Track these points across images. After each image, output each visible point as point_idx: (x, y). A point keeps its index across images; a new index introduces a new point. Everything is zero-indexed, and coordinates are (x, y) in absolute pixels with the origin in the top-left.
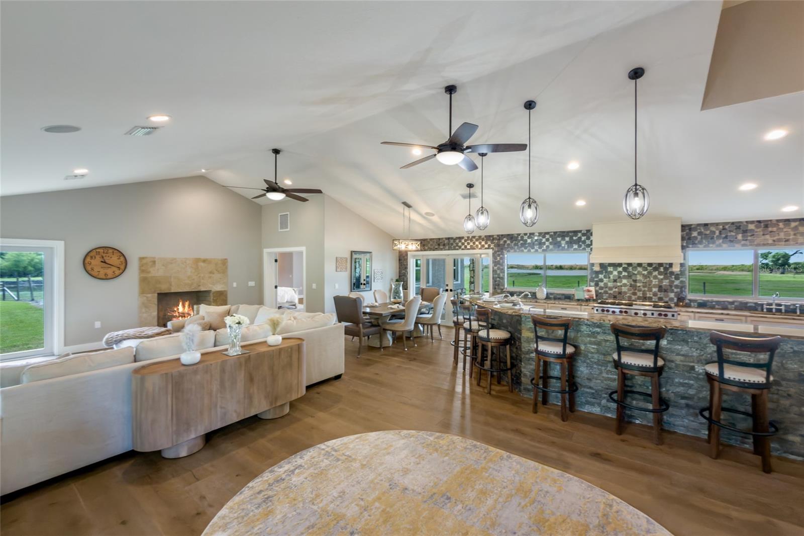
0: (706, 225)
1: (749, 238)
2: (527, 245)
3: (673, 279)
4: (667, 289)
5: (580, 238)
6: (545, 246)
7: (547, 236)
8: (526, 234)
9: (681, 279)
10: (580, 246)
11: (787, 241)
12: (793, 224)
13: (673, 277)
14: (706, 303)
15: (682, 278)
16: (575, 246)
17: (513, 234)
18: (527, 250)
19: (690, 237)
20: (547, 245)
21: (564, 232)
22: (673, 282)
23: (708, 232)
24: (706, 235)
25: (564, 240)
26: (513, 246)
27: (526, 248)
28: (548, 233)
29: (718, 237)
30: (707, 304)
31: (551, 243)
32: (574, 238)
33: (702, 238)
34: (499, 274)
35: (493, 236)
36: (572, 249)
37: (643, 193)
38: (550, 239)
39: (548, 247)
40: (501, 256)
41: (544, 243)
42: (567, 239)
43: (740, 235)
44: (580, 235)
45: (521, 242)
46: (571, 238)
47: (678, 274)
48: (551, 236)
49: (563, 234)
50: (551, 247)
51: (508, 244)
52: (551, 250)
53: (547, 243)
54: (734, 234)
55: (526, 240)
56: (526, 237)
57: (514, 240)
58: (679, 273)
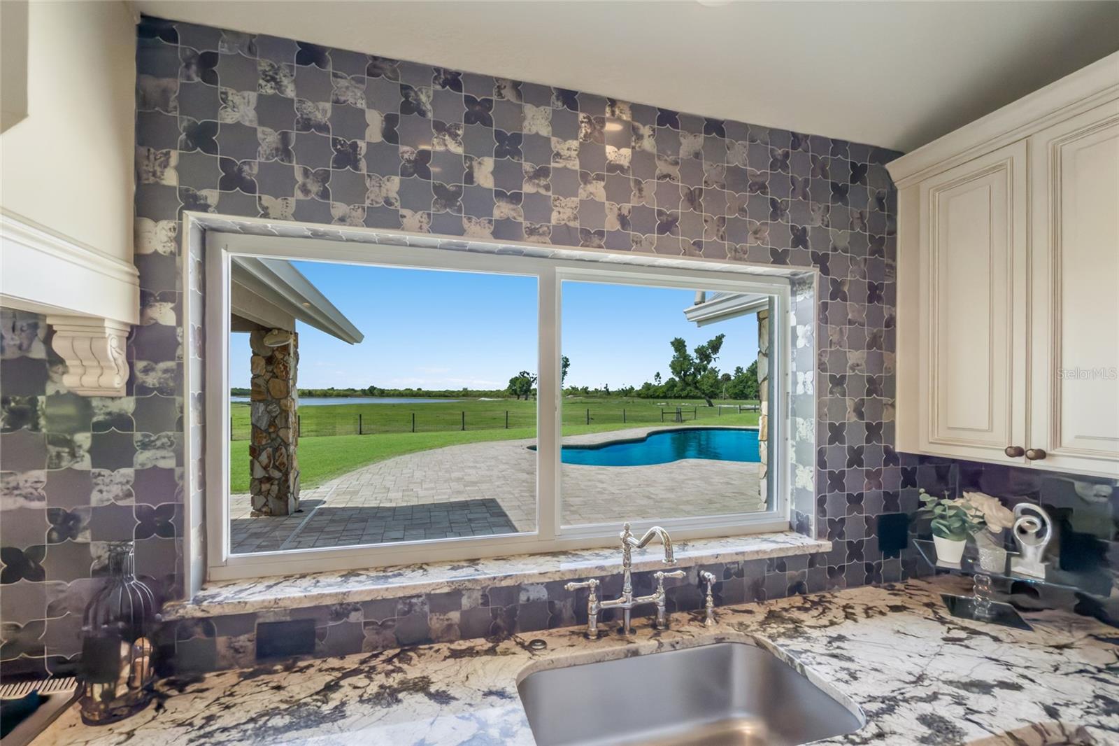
0: (310, 54)
1: (528, 188)
3: (85, 464)
4: (37, 551)
9: (143, 458)
11: (667, 226)
12: (689, 144)
13: (84, 439)
14: (312, 622)
15: (145, 446)
19: (211, 128)
22: (84, 482)
23: (322, 111)
24: (306, 124)
29: (383, 161)
30: (319, 626)
33: (284, 150)
43: (489, 163)
47: (121, 421)
54: (456, 149)
58: (128, 405)
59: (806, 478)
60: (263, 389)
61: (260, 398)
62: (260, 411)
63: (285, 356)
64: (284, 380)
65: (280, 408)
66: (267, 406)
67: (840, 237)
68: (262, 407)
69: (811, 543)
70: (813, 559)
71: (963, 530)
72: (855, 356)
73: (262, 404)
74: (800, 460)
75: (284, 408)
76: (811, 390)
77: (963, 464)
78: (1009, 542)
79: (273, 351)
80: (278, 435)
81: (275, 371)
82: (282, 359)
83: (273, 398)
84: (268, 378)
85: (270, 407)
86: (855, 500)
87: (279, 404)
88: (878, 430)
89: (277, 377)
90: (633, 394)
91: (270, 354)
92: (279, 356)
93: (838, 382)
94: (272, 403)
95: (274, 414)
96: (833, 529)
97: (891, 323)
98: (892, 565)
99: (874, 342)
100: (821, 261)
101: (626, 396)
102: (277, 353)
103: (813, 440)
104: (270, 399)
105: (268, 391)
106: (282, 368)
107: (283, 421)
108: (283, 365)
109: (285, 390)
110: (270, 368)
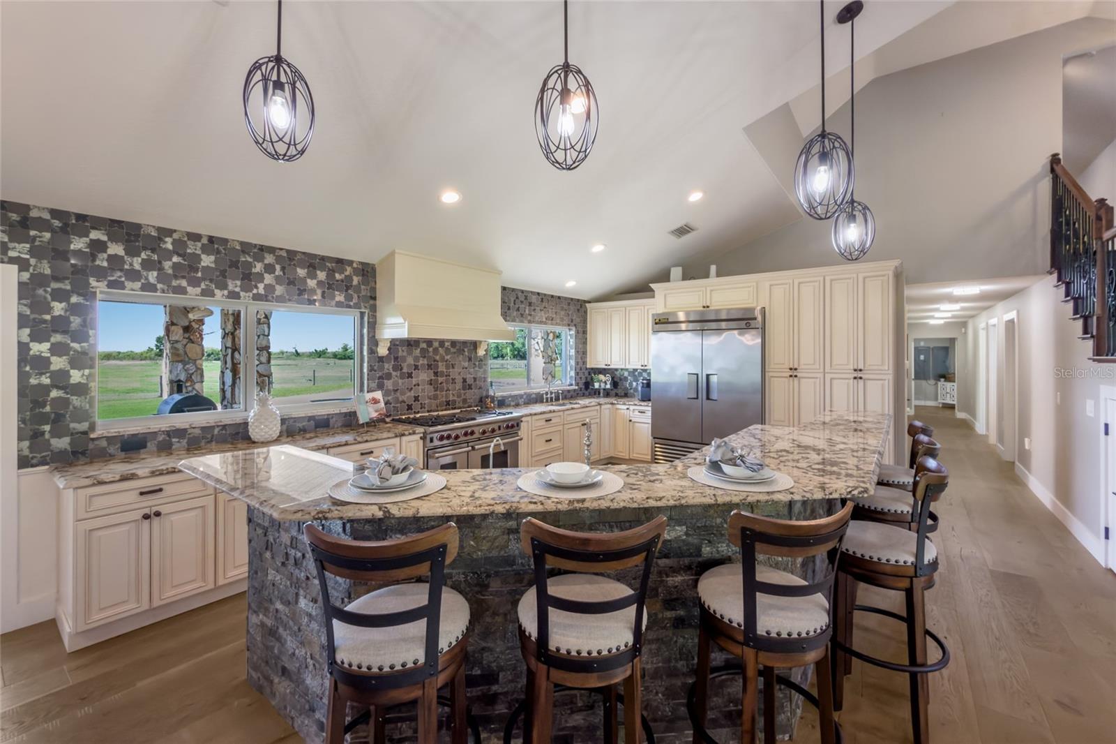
2: (199, 274)
4: (471, 384)
5: (349, 278)
6: (261, 286)
7: (269, 259)
8: (195, 237)
10: (348, 298)
13: (477, 364)
16: (340, 297)
17: (138, 227)
18: (198, 290)
20: (267, 281)
21: (315, 256)
25: (313, 276)
26: (137, 267)
27: (194, 283)
28: (272, 250)
31: (278, 280)
32: (338, 276)
34: (64, 374)
35: (26, 208)
36: (333, 303)
37: (865, 216)
38: (278, 267)
39: (269, 288)
40: (74, 299)
41: (260, 278)
42: (322, 275)
44: (349, 270)
45: (175, 259)
46: (331, 273)
47: (481, 360)
48: (279, 259)
49: (313, 262)
50: (280, 290)
51: (113, 259)
52: (280, 299)
53: (268, 279)
55: (197, 258)
56: (193, 248)
57: (145, 249)
59: (573, 373)
60: (181, 352)
61: (180, 359)
62: (179, 369)
63: (200, 326)
64: (199, 345)
65: (196, 367)
66: (184, 366)
67: (578, 320)
68: (180, 366)
69: (575, 387)
70: (575, 390)
71: (600, 381)
72: (580, 346)
73: (180, 364)
74: (571, 369)
75: (199, 366)
76: (574, 354)
77: (597, 369)
78: (605, 383)
79: (190, 322)
80: (194, 388)
81: (192, 337)
82: (198, 328)
83: (190, 359)
84: (185, 343)
85: (187, 366)
86: (581, 378)
87: (195, 363)
88: (584, 363)
89: (193, 343)
90: (328, 355)
91: (187, 324)
92: (195, 326)
93: (578, 352)
94: (189, 363)
95: (191, 372)
96: (577, 384)
97: (586, 339)
98: (587, 393)
99: (584, 343)
100: (575, 325)
101: (319, 357)
102: (193, 324)
103: (574, 365)
104: (187, 359)
105: (186, 353)
106: (198, 336)
107: (199, 377)
108: (199, 333)
109: (201, 353)
110: (187, 335)
